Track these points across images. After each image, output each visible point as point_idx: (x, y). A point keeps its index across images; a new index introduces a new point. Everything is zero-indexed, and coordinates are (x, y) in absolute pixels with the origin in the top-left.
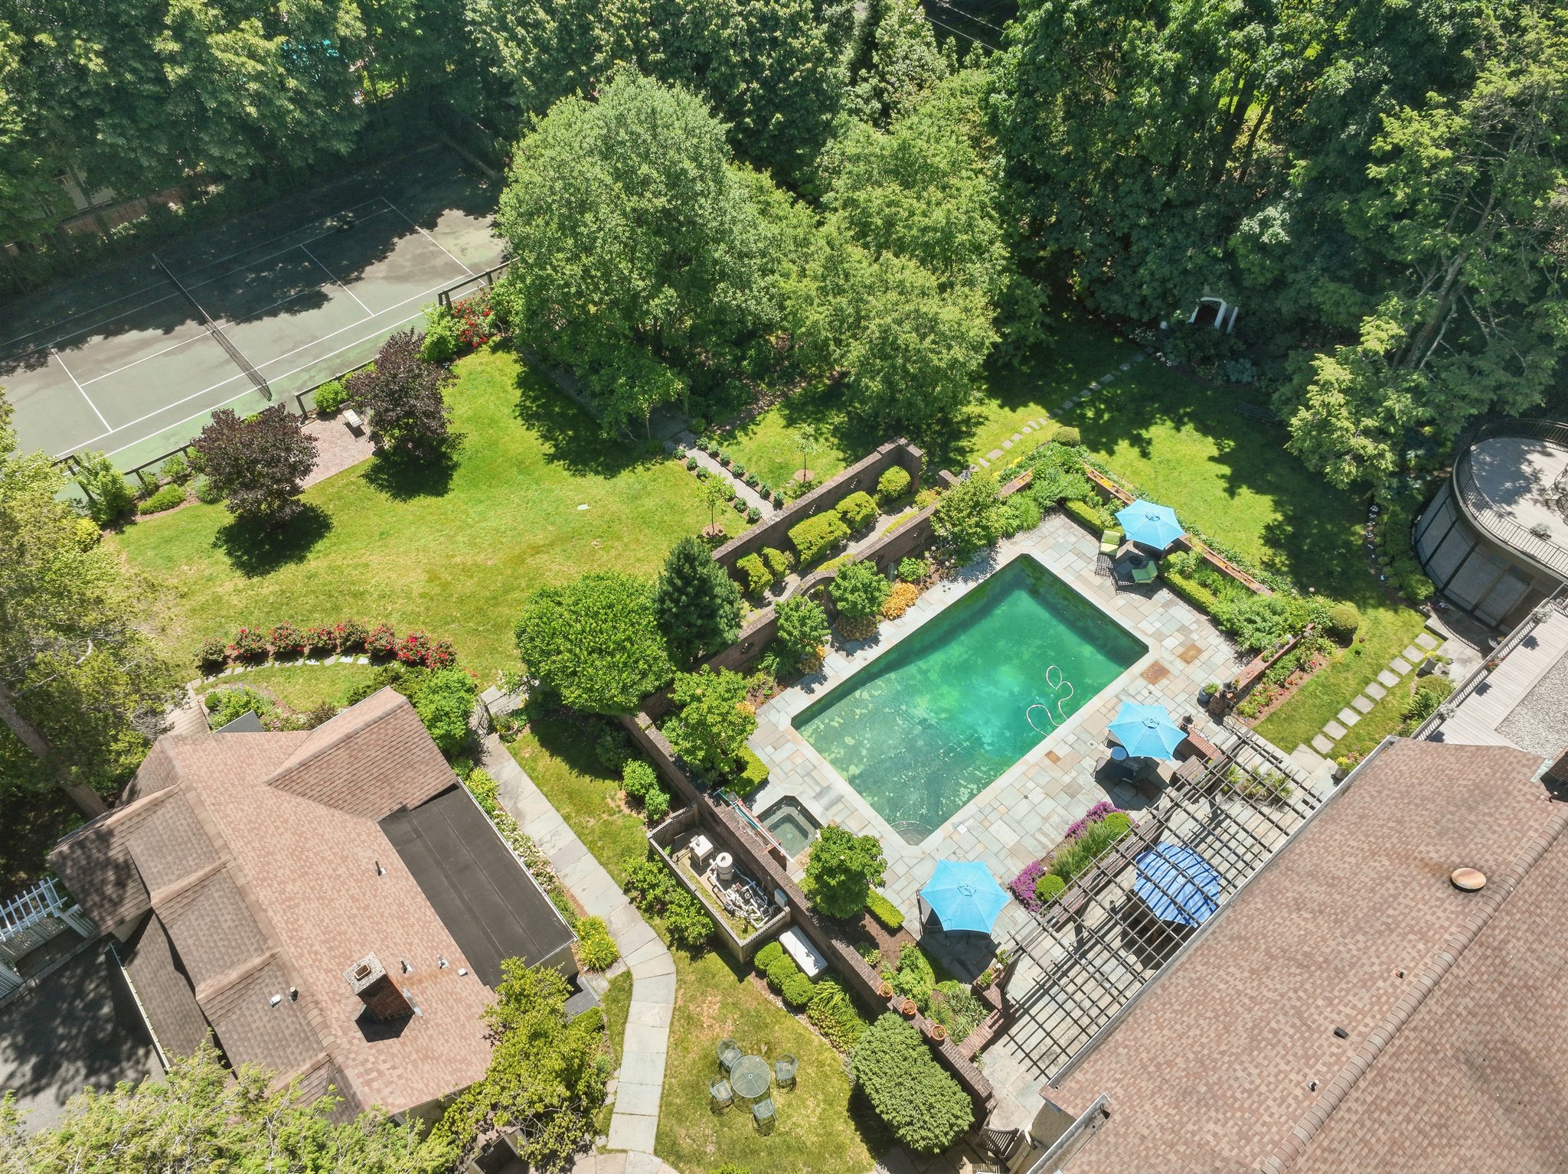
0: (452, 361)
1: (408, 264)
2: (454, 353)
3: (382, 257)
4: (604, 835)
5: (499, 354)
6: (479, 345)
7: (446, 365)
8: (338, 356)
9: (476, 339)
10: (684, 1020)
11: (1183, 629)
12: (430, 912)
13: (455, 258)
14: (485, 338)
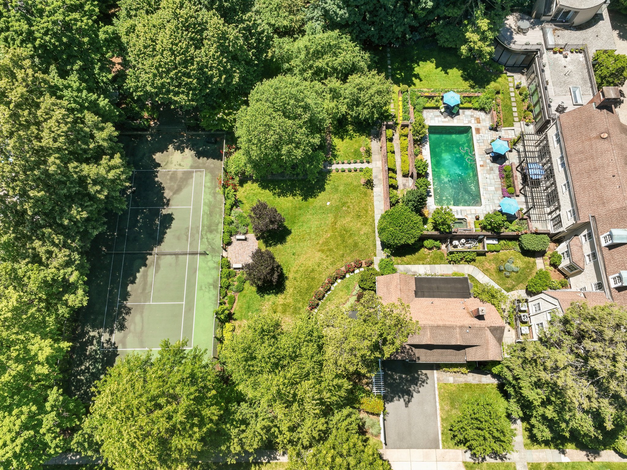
1: (173, 183)
3: (162, 188)
4: (433, 259)
10: (486, 271)
11: (472, 116)
13: (182, 169)
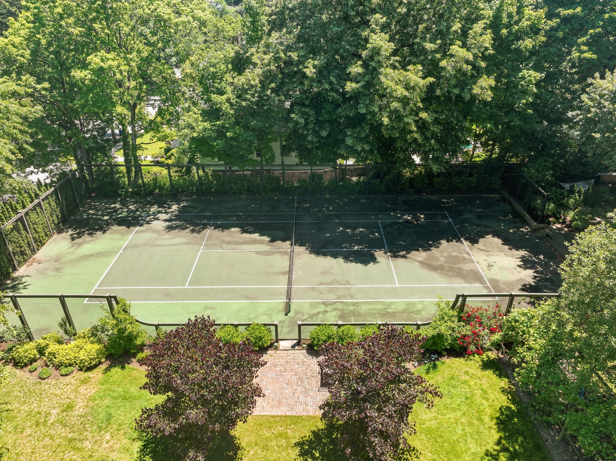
0: (440, 355)
1: (442, 259)
2: (446, 350)
3: (427, 248)
5: (489, 373)
6: (473, 354)
7: (434, 357)
8: (354, 304)
9: (472, 348)
13: (482, 269)
14: (481, 350)
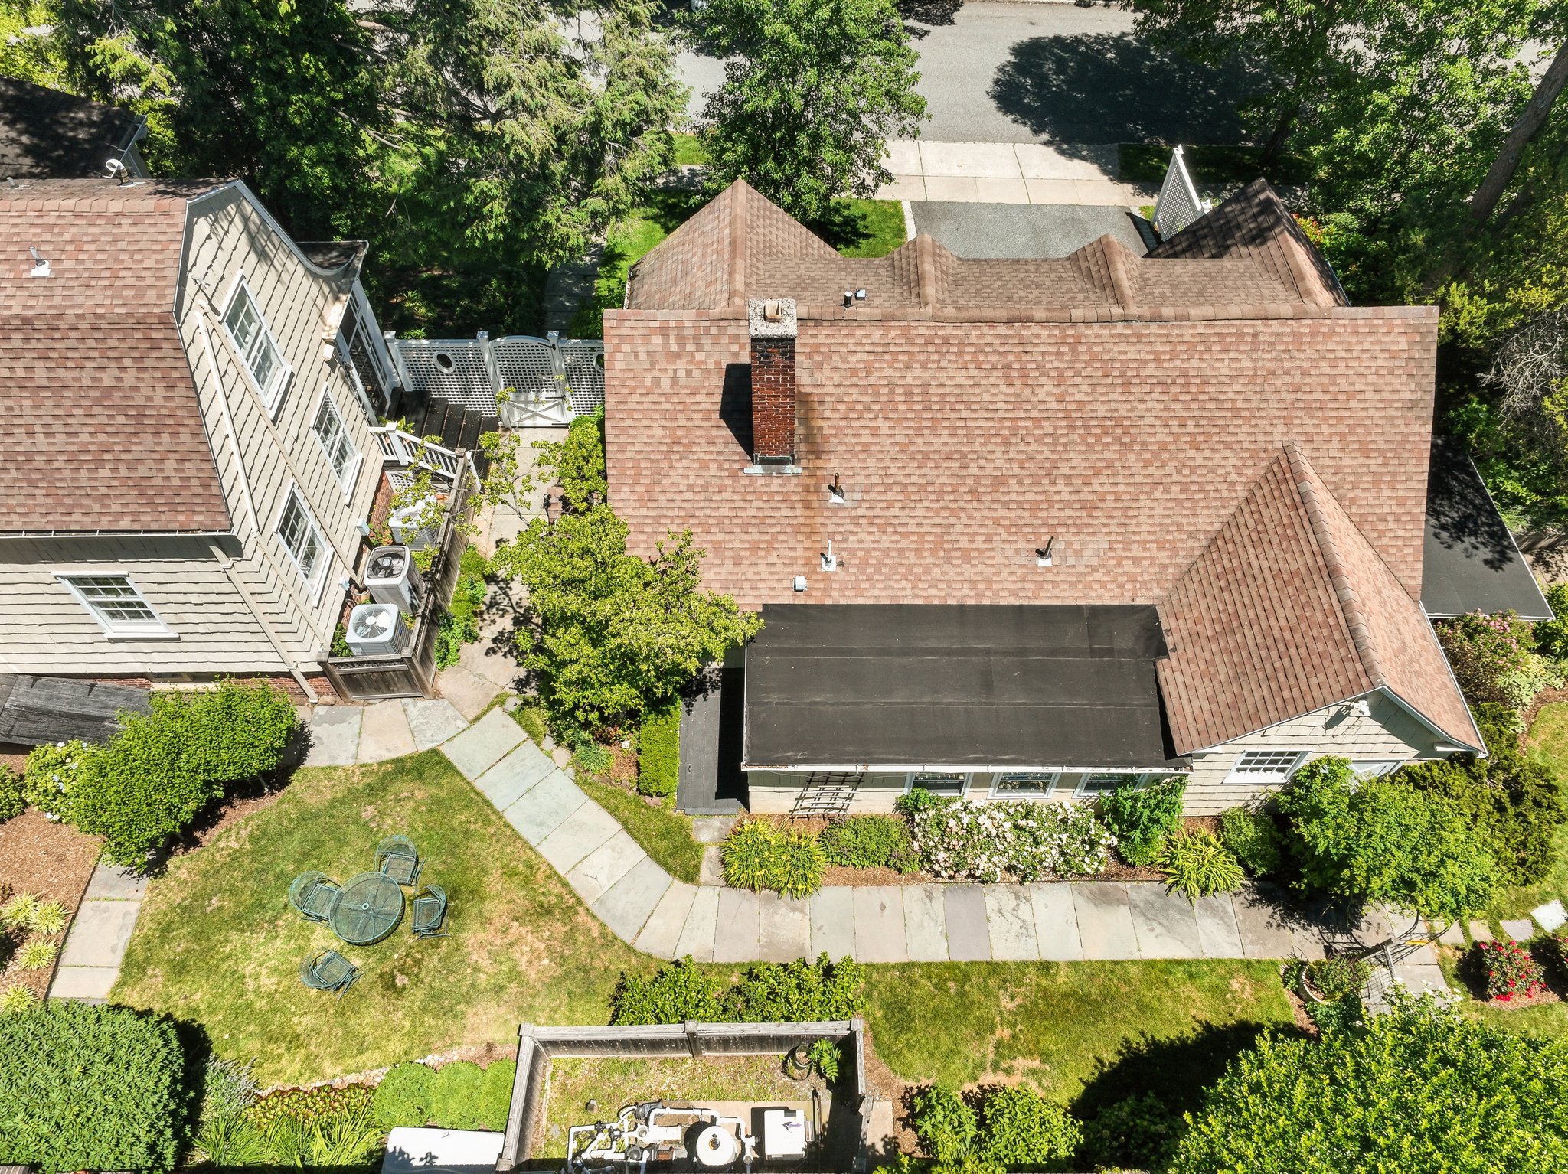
4: (965, 1005)
10: (552, 903)
12: (934, 595)
